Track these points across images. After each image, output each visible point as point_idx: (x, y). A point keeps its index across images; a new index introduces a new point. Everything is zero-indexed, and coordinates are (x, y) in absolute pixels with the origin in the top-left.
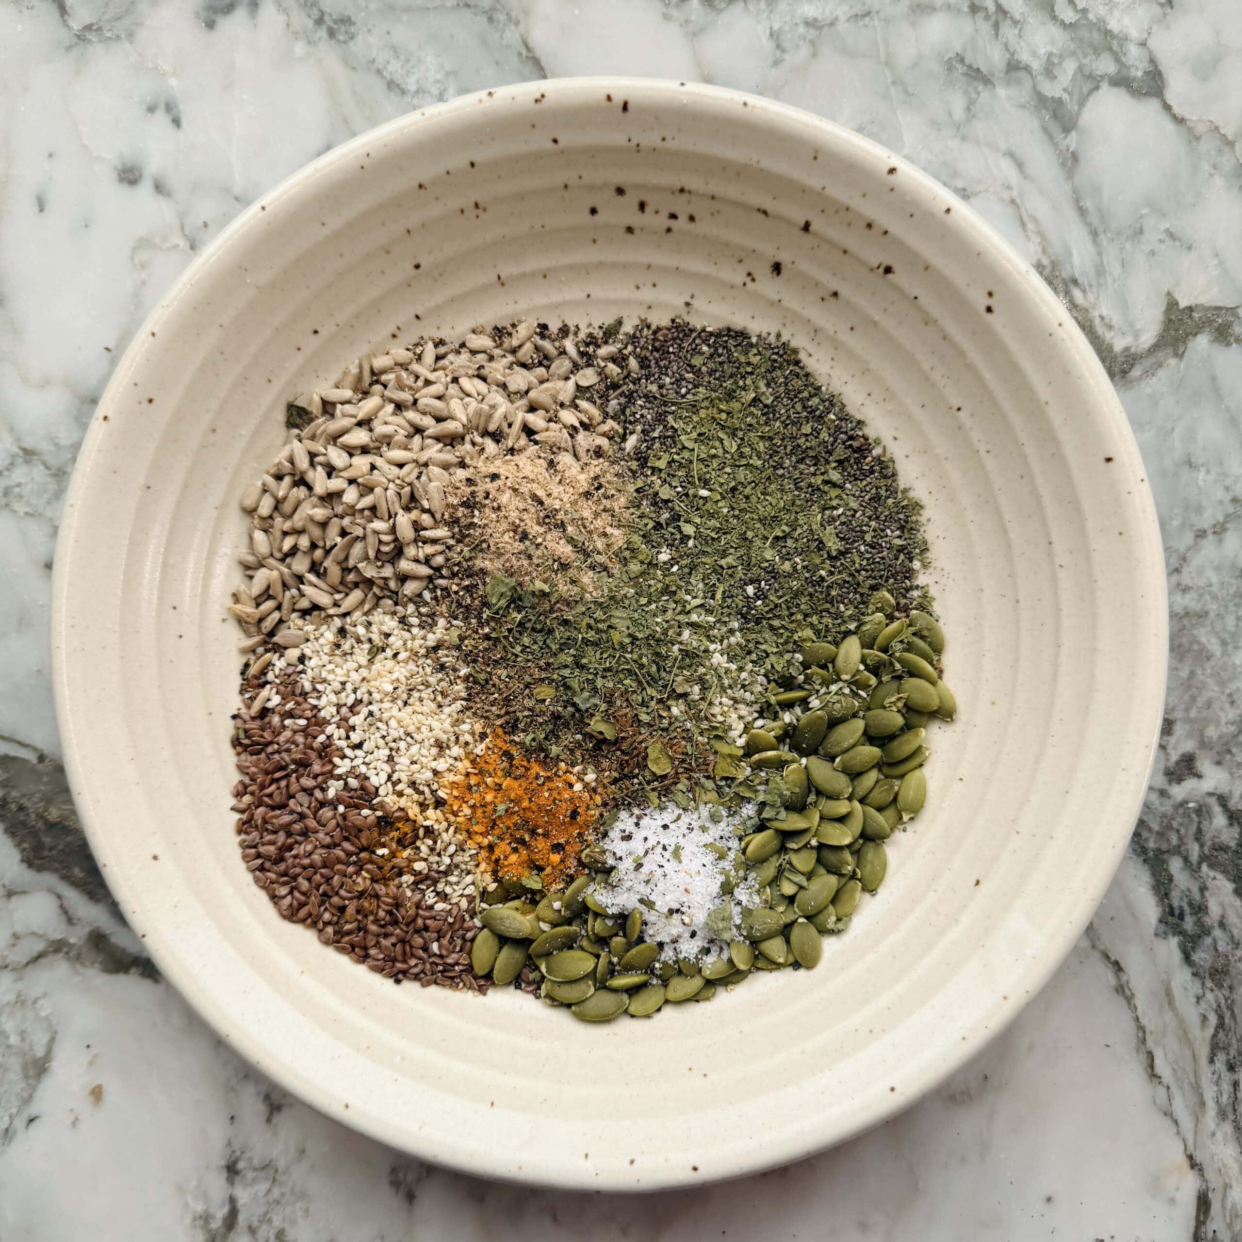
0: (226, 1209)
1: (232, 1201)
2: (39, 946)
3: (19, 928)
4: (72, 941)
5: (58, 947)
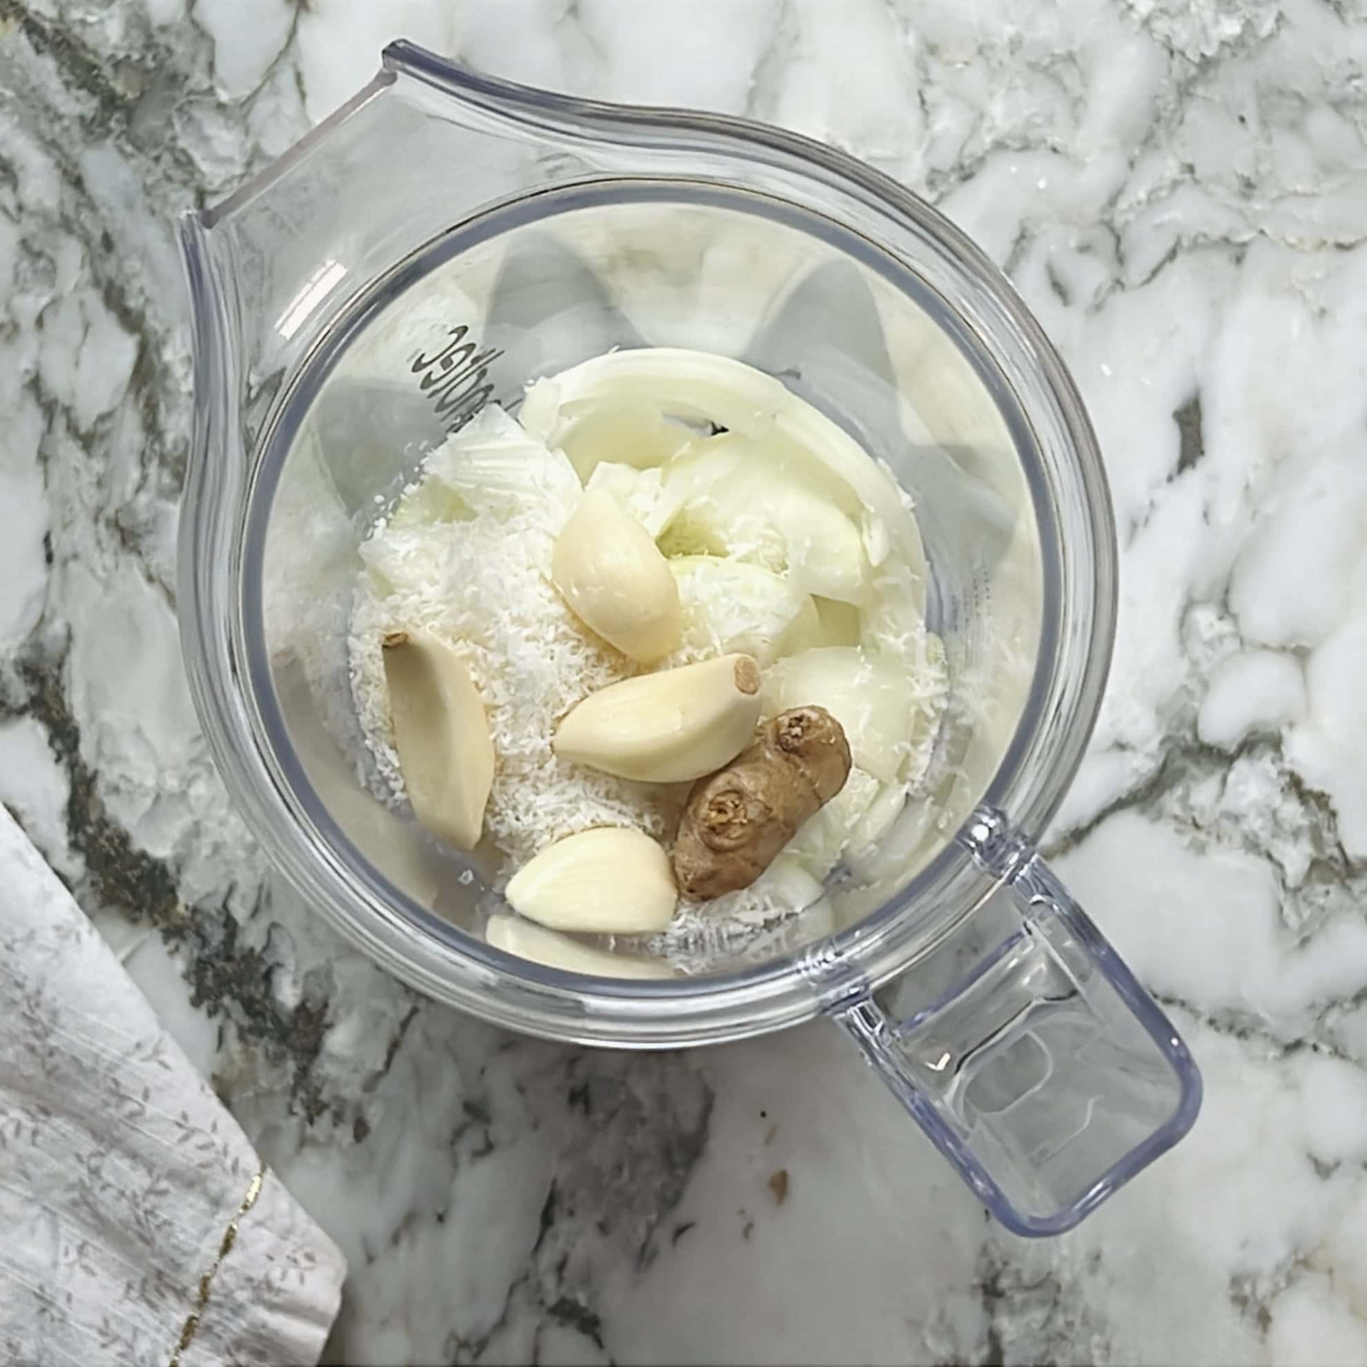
0: (985, 1351)
1: (994, 1338)
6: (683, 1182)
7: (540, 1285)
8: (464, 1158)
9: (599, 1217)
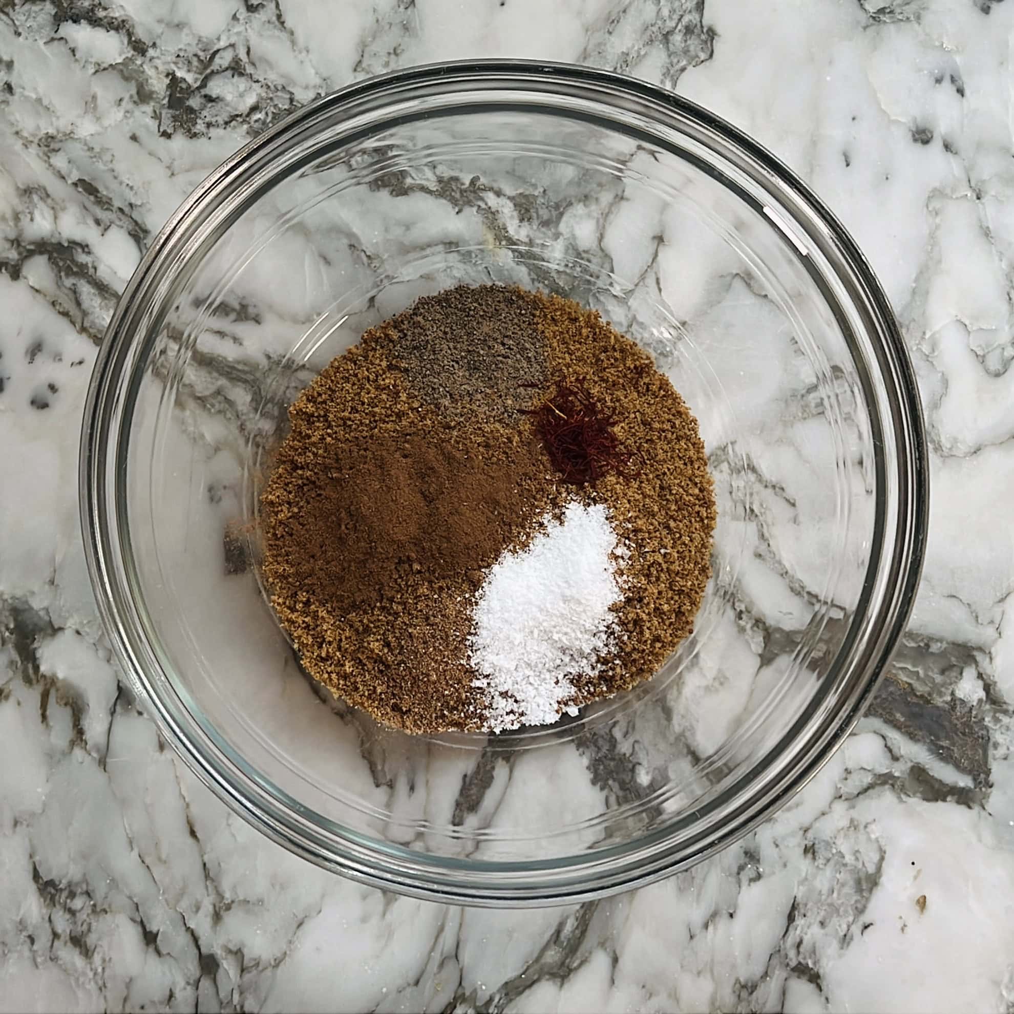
2: (868, 779)
3: (850, 765)
4: (896, 774)
5: (884, 780)
6: (868, 900)
7: (786, 956)
8: (745, 882)
9: (819, 918)
